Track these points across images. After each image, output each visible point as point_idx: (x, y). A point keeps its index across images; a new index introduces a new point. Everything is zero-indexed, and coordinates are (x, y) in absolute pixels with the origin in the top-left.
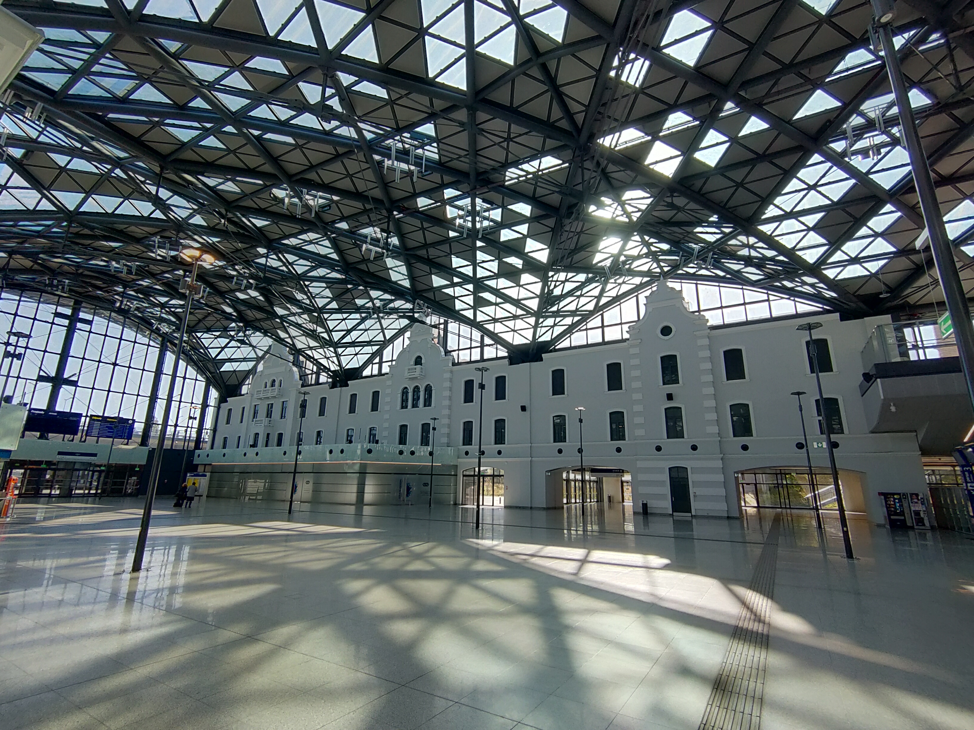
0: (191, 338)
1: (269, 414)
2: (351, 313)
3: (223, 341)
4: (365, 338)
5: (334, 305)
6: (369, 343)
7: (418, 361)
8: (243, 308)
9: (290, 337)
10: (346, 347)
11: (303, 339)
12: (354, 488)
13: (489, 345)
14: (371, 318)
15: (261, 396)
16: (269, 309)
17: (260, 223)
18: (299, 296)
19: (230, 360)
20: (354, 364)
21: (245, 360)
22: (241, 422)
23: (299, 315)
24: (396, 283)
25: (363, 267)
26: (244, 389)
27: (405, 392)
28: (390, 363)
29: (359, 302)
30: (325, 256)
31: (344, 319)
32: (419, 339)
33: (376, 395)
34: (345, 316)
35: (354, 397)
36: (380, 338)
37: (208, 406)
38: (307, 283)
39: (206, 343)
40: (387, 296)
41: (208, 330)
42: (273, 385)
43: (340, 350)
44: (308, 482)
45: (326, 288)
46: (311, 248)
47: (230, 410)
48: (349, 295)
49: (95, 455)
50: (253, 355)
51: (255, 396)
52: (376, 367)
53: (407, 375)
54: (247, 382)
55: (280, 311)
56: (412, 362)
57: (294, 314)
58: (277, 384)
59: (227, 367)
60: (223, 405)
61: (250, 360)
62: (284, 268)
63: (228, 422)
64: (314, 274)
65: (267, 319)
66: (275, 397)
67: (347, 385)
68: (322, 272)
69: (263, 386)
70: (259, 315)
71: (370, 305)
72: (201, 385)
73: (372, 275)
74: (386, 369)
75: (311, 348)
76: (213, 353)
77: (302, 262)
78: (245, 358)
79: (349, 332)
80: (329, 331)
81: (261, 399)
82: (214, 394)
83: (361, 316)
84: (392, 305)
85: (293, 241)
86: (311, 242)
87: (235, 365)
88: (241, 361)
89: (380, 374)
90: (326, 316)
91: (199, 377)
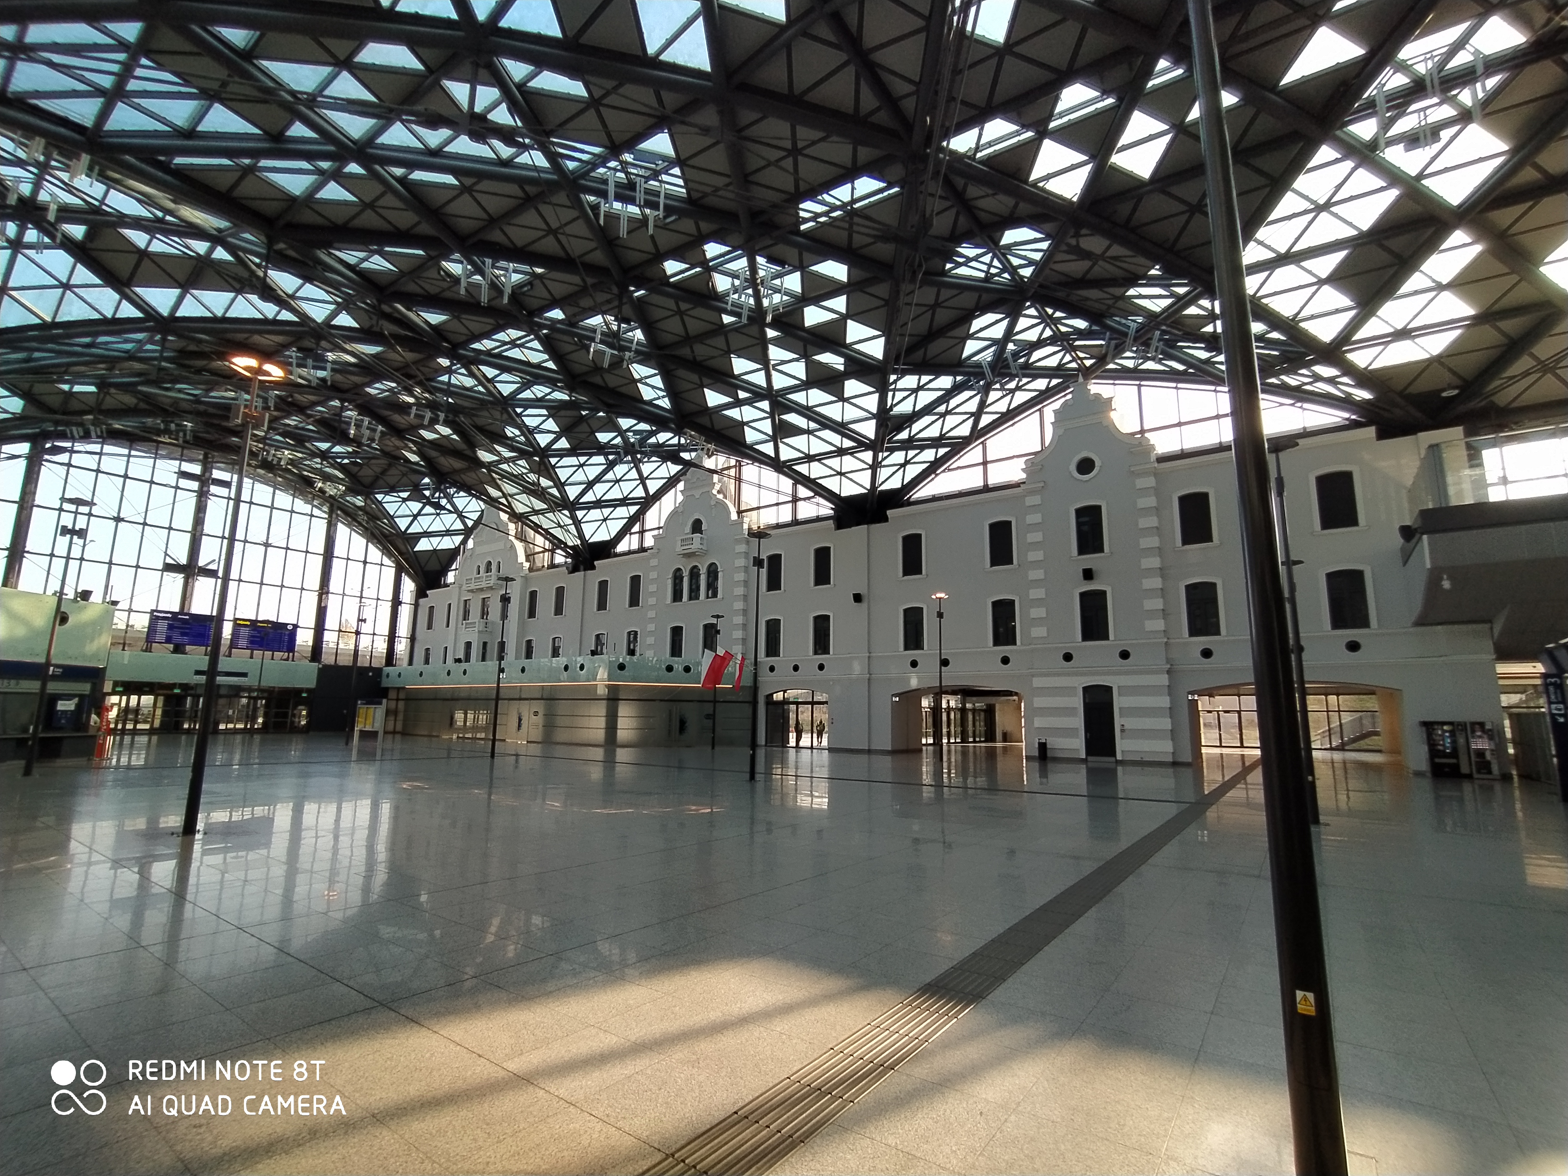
0: (369, 502)
1: (484, 613)
2: (591, 455)
3: (415, 506)
4: (615, 494)
5: (563, 443)
6: (624, 502)
7: (697, 526)
8: (433, 454)
9: (505, 496)
10: (589, 509)
11: (523, 497)
12: (602, 722)
13: (805, 499)
14: (621, 462)
15: (473, 586)
16: (468, 452)
17: (435, 318)
18: (510, 431)
19: (427, 534)
20: (602, 535)
21: (448, 533)
22: (448, 626)
23: (513, 460)
24: (650, 403)
25: (597, 380)
26: (451, 577)
27: (677, 577)
28: (656, 532)
29: (603, 437)
30: (538, 366)
31: (581, 466)
32: (697, 493)
33: (635, 581)
34: (583, 459)
35: (603, 585)
36: (640, 492)
37: (400, 603)
38: (519, 410)
39: (391, 508)
40: (644, 426)
41: (392, 489)
42: (488, 568)
43: (580, 514)
44: (536, 714)
45: (548, 417)
46: (515, 353)
47: (431, 608)
48: (584, 427)
49: (244, 675)
50: (458, 525)
51: (464, 587)
52: (635, 538)
53: (679, 549)
54: (454, 567)
55: (485, 456)
56: (688, 528)
57: (507, 460)
58: (494, 567)
59: (423, 545)
60: (422, 601)
61: (456, 533)
62: (481, 388)
63: (430, 627)
64: (527, 394)
65: (468, 469)
66: (491, 588)
67: (593, 568)
68: (540, 391)
69: (475, 572)
70: (457, 464)
71: (618, 440)
72: (390, 573)
73: (614, 392)
74: (649, 542)
75: (536, 512)
76: (403, 524)
77: (505, 377)
78: (448, 531)
79: (590, 485)
80: (560, 485)
81: (472, 591)
82: (409, 586)
83: (607, 459)
84: (653, 440)
85: (486, 344)
86: (513, 344)
87: (435, 541)
88: (443, 536)
89: (642, 550)
90: (553, 461)
91: (386, 561)
